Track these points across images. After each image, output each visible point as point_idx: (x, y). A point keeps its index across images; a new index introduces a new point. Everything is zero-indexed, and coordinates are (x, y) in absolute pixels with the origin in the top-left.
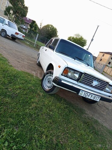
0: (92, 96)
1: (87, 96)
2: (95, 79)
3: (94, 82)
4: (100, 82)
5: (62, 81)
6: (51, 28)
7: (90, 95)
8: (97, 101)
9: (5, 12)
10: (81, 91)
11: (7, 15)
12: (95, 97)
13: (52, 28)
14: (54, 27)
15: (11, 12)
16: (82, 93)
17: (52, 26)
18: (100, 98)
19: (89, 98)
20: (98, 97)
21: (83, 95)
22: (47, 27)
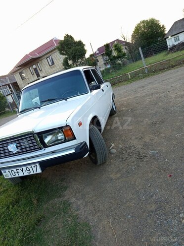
0: (22, 171)
1: (17, 174)
3: (8, 147)
6: (144, 26)
7: (18, 171)
8: (37, 172)
12: (28, 169)
13: (146, 24)
14: (147, 20)
15: (70, 62)
16: (6, 174)
17: (143, 22)
18: (38, 165)
19: (21, 174)
20: (33, 166)
21: (10, 177)
22: (138, 30)
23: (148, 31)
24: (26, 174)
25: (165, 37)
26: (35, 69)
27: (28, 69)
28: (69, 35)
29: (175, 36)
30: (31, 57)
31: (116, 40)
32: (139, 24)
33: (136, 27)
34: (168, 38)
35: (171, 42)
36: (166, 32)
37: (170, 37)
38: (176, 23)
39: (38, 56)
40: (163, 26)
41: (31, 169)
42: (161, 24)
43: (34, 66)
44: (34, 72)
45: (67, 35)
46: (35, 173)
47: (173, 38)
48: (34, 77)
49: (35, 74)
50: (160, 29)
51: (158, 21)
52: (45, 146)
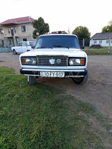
0: (54, 74)
1: (49, 75)
2: (50, 58)
4: (60, 58)
5: (23, 70)
6: (80, 29)
7: (51, 74)
8: (62, 76)
9: (34, 36)
10: (41, 72)
11: (36, 38)
12: (57, 74)
14: (83, 27)
15: (38, 34)
16: (42, 74)
17: (81, 27)
18: (64, 73)
19: (52, 76)
20: (61, 73)
21: (44, 76)
22: (77, 30)
23: (82, 32)
24: (55, 76)
25: (90, 39)
26: (12, 31)
27: (7, 29)
28: (42, 18)
29: (95, 40)
30: (12, 22)
31: (63, 31)
32: (78, 27)
33: (76, 28)
34: (91, 40)
35: (92, 43)
36: (91, 37)
37: (92, 40)
38: (97, 34)
39: (16, 23)
40: (90, 33)
41: (59, 74)
42: (89, 31)
43: (12, 28)
44: (10, 31)
45: (41, 18)
46: (61, 76)
47: (93, 41)
48: (10, 34)
49: (11, 33)
50: (88, 34)
51: (88, 29)
52: (69, 65)
